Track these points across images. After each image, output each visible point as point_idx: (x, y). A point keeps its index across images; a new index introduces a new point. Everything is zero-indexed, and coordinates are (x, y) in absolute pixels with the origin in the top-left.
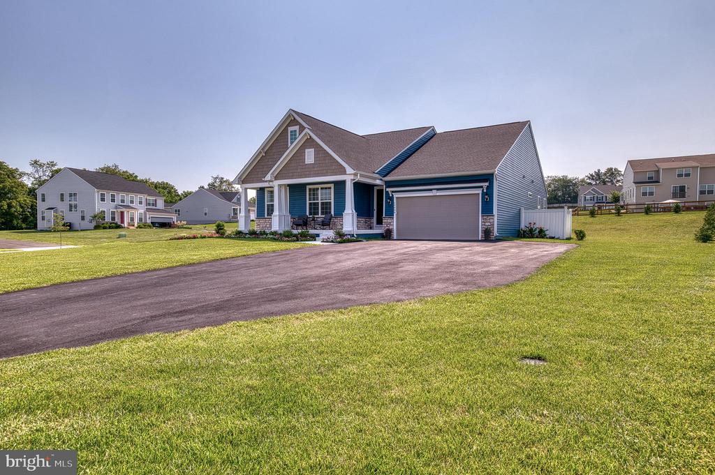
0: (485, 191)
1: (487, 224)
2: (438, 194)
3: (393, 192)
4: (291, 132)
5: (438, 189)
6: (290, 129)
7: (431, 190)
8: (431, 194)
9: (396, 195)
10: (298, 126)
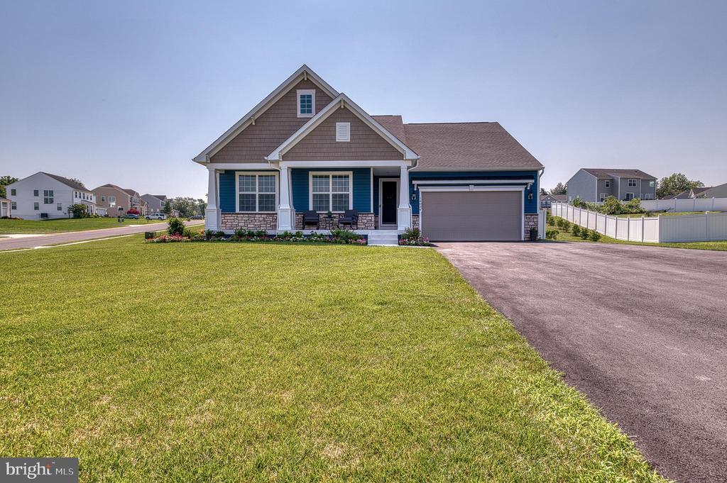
0: (528, 188)
1: (530, 223)
2: (475, 190)
3: (418, 185)
4: (302, 97)
5: (476, 185)
6: (300, 92)
7: (468, 185)
8: (467, 190)
9: (422, 190)
10: (315, 90)
